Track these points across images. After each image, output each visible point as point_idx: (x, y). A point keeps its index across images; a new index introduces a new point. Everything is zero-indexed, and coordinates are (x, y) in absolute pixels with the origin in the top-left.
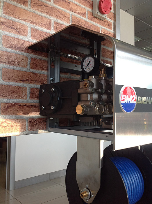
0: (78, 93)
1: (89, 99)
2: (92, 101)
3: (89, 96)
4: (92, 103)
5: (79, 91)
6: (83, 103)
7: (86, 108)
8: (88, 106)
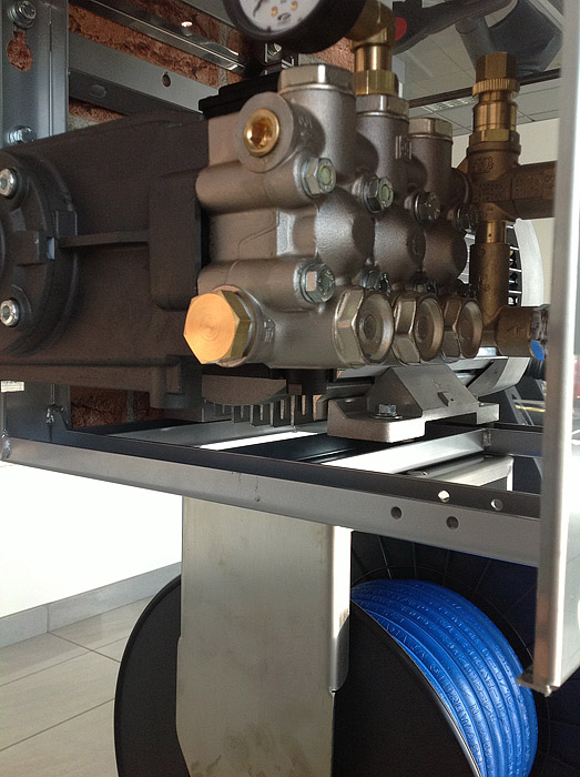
0: (198, 203)
1: (285, 246)
2: (311, 262)
3: (287, 222)
4: (310, 281)
5: (209, 189)
6: (241, 280)
7: (260, 316)
8: (278, 305)
